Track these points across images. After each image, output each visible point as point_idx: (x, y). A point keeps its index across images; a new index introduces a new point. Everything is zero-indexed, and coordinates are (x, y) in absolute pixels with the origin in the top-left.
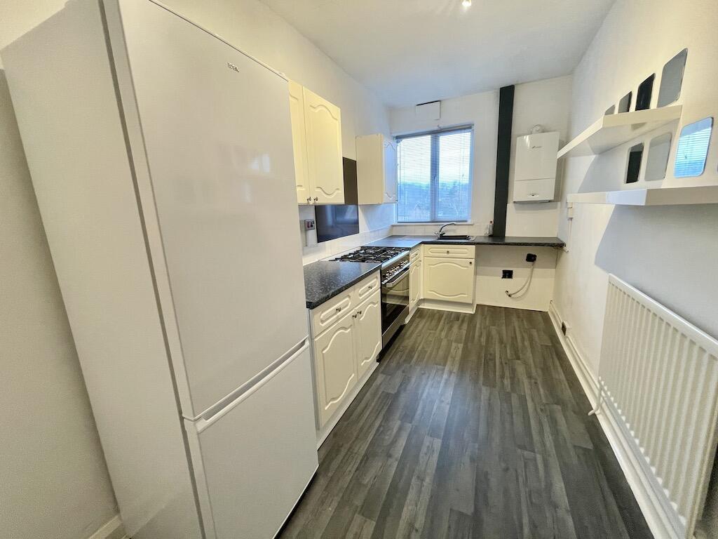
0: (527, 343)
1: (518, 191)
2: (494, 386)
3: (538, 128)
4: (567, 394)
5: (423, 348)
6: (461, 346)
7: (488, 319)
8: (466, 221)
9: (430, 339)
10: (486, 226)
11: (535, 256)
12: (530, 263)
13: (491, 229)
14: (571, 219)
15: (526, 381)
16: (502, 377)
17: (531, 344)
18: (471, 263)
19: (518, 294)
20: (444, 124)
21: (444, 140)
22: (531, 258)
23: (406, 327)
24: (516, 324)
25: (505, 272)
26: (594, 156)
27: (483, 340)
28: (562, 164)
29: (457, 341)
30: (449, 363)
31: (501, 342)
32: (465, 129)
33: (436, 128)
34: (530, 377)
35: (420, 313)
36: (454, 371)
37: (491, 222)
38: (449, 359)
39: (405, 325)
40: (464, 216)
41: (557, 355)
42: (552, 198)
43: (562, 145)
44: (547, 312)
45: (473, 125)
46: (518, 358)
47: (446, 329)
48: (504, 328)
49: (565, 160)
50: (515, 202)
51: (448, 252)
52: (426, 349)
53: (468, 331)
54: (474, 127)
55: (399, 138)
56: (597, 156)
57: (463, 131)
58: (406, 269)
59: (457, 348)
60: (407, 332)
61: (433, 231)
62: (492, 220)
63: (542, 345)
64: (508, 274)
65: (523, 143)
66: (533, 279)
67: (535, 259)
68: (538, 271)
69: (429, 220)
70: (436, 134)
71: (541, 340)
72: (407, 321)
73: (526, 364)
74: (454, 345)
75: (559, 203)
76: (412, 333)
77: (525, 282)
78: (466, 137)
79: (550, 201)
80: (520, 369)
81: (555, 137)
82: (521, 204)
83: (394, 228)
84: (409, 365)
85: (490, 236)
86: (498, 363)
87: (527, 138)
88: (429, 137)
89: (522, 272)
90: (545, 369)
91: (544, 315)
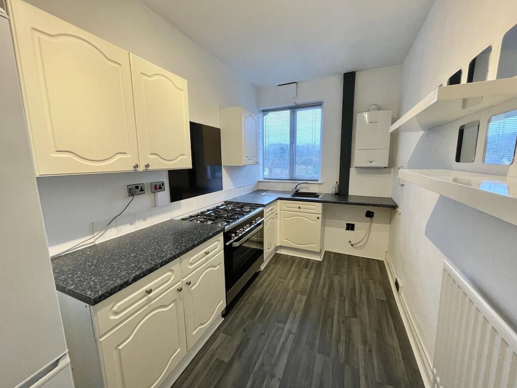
0: (364, 297)
1: (358, 158)
2: (329, 355)
3: (374, 107)
4: (401, 369)
5: (270, 300)
6: (305, 298)
7: (332, 267)
8: (317, 180)
9: (278, 289)
10: (332, 186)
11: (373, 213)
12: (369, 219)
13: (337, 188)
14: (403, 185)
15: (360, 347)
16: (338, 341)
17: (368, 298)
18: (318, 218)
19: (359, 245)
20: (300, 101)
21: (300, 114)
22: (369, 215)
23: (260, 275)
24: (356, 274)
25: (348, 225)
26: (423, 132)
27: (325, 291)
28: (394, 138)
29: (302, 293)
30: (290, 320)
31: (341, 295)
32: (316, 106)
33: (293, 104)
34: (365, 342)
35: (277, 258)
36: (293, 332)
37: (337, 182)
38: (292, 314)
39: (260, 272)
40: (315, 176)
41: (392, 314)
42: (387, 166)
43: (394, 121)
44: (383, 261)
45: (323, 102)
46: (355, 316)
47: (294, 278)
48: (345, 277)
49: (397, 134)
50: (356, 167)
51: (299, 207)
52: (272, 302)
53: (314, 280)
54: (324, 105)
55: (265, 112)
56: (426, 132)
57: (315, 107)
58: (259, 224)
59: (301, 300)
60: (260, 280)
61: (291, 187)
62: (338, 181)
63: (377, 299)
64: (350, 227)
65: (363, 118)
66: (372, 232)
67: (373, 216)
68: (375, 226)
69: (288, 177)
70: (294, 109)
71: (377, 293)
72: (262, 267)
73: (362, 324)
74: (299, 296)
75: (392, 169)
76: (264, 281)
77: (364, 235)
78: (318, 111)
79: (385, 168)
80: (356, 331)
81: (387, 114)
82: (362, 169)
83: (260, 183)
84: (252, 322)
85: (336, 194)
86: (335, 322)
87: (366, 115)
88: (288, 112)
89: (362, 226)
90: (380, 333)
91: (381, 264)
